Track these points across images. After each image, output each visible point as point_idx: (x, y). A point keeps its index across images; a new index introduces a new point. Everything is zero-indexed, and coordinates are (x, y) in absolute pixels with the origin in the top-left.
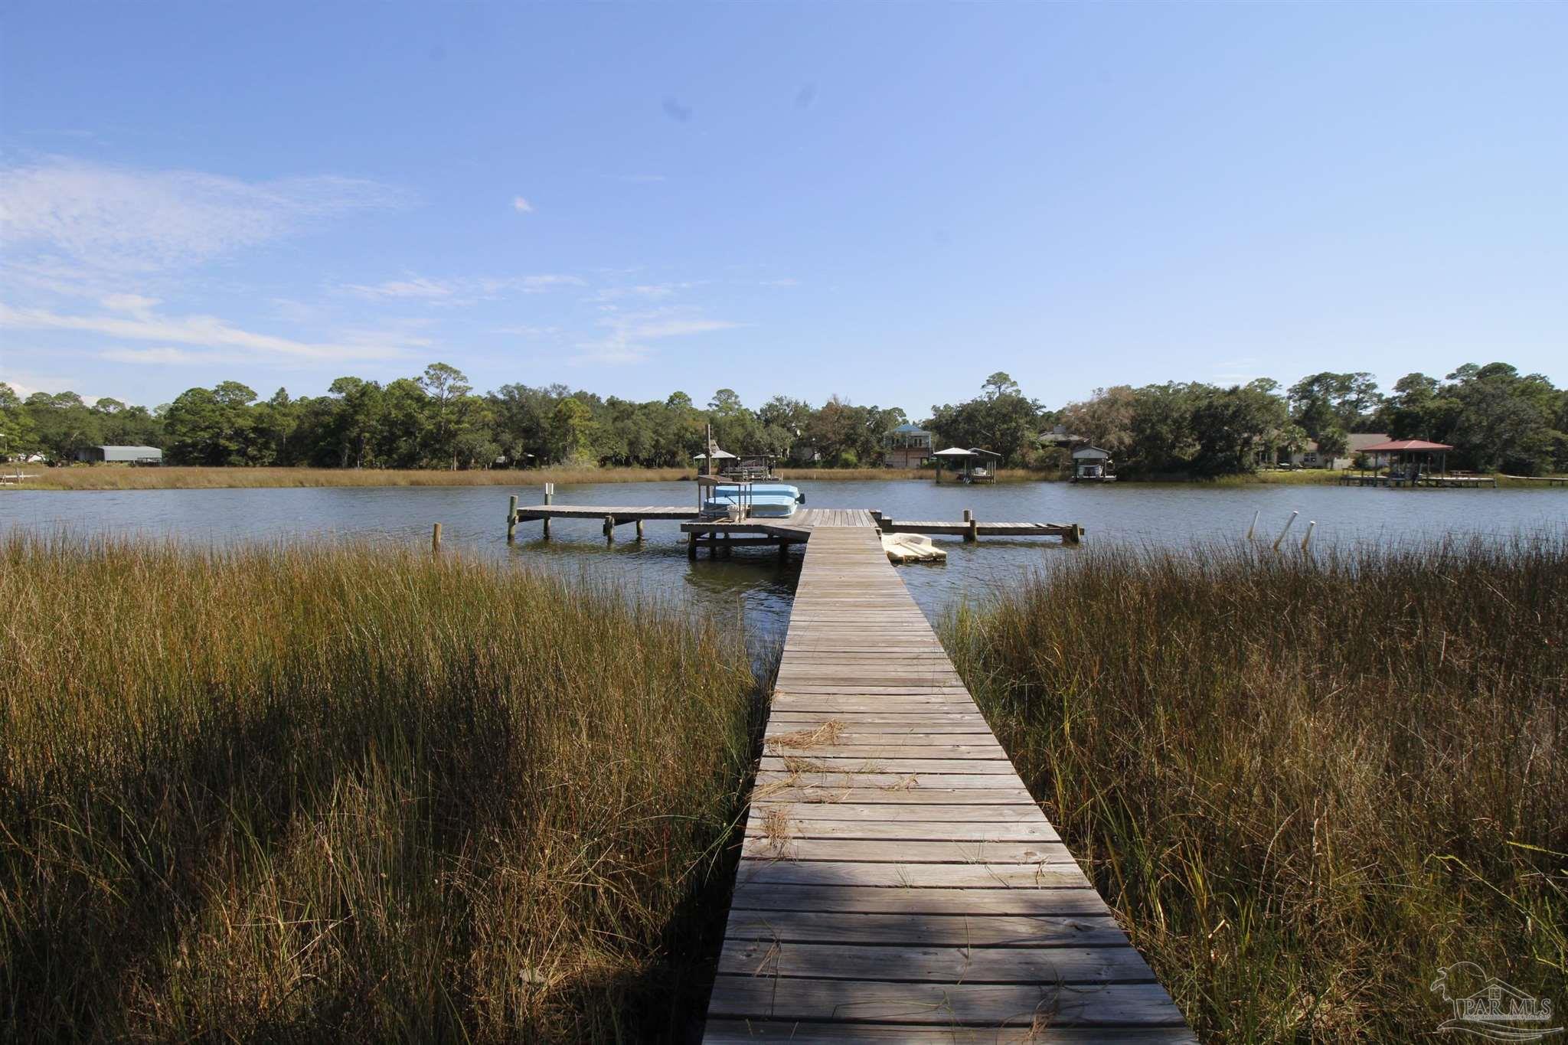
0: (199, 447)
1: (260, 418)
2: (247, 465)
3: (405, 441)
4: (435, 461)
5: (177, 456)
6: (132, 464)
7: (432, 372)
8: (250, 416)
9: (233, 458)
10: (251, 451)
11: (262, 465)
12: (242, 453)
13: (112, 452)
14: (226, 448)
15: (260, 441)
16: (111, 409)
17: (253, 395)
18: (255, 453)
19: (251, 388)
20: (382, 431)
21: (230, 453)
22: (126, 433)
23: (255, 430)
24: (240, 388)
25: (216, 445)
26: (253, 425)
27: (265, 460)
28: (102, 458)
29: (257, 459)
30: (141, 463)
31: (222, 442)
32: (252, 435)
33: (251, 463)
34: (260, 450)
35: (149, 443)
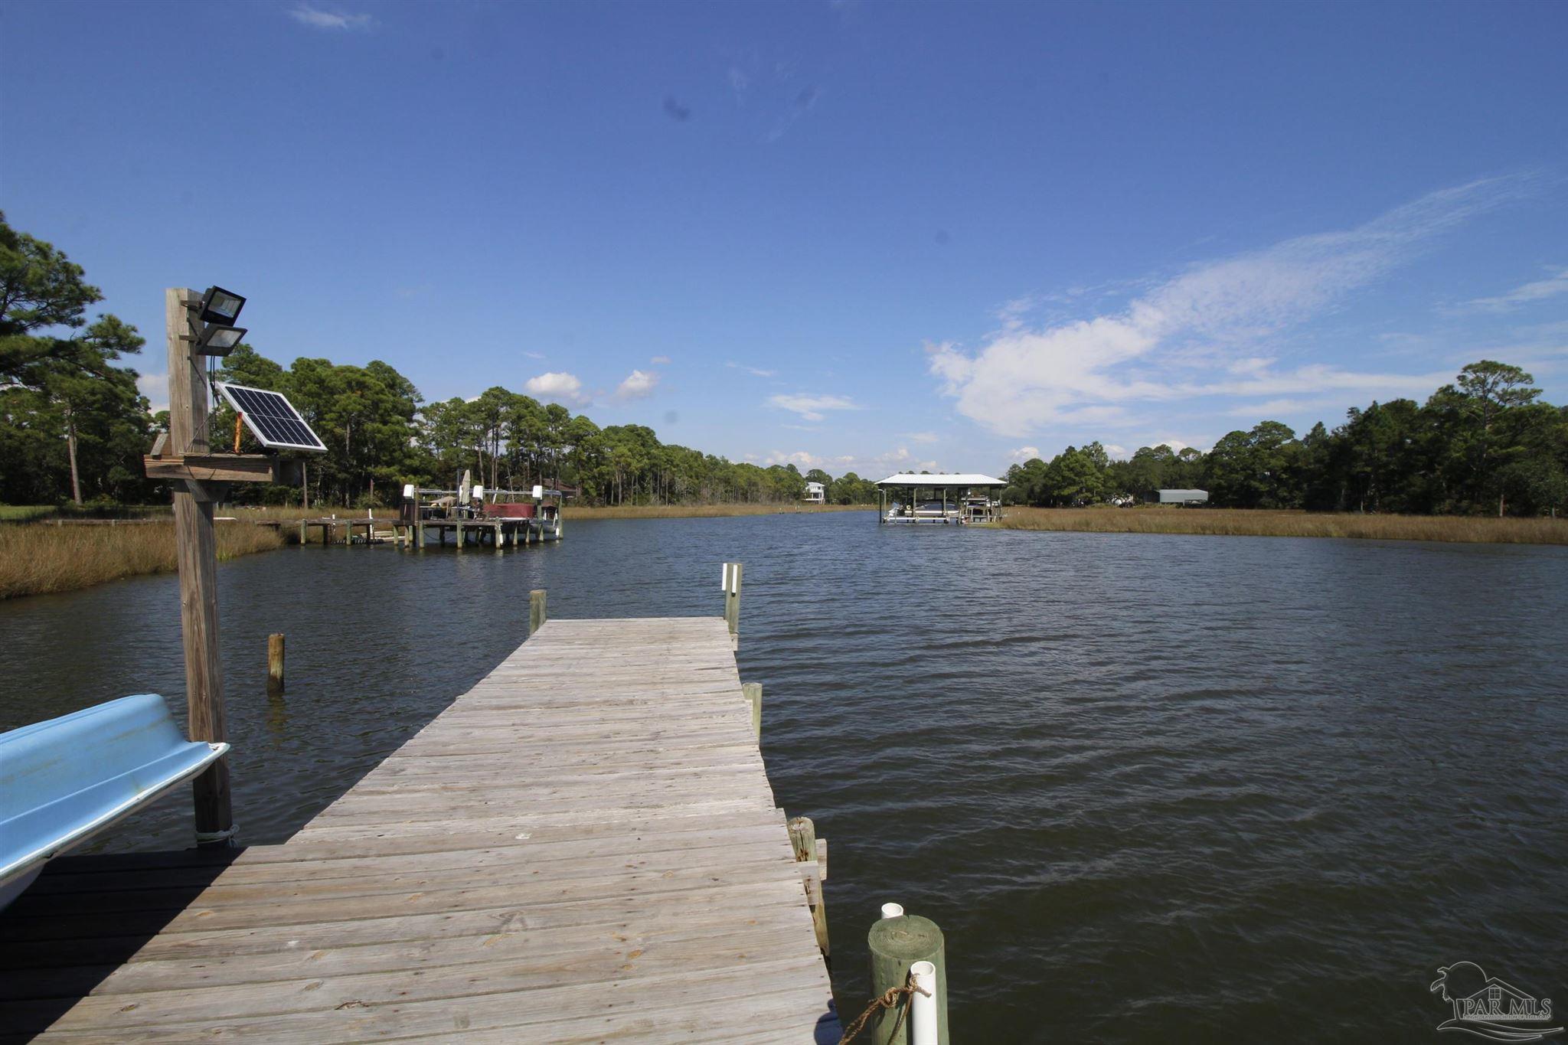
0: (1234, 489)
1: (1294, 457)
2: (1277, 507)
3: (1424, 476)
4: (1465, 503)
5: (1219, 499)
6: (1179, 505)
7: (1470, 376)
8: (1284, 456)
9: (1264, 500)
10: (1283, 493)
11: (1292, 508)
12: (1272, 494)
13: (1168, 495)
14: (1257, 489)
15: (1291, 481)
16: (1191, 457)
17: (1290, 433)
18: (1285, 494)
19: (1288, 426)
20: (1387, 464)
21: (1261, 495)
22: (1182, 477)
23: (1285, 470)
24: (1277, 426)
25: (1249, 487)
26: (1286, 464)
27: (1296, 502)
28: (1158, 500)
29: (1287, 501)
30: (1189, 505)
31: (1255, 484)
32: (1284, 476)
33: (1280, 505)
34: (1290, 492)
35: (1199, 486)
